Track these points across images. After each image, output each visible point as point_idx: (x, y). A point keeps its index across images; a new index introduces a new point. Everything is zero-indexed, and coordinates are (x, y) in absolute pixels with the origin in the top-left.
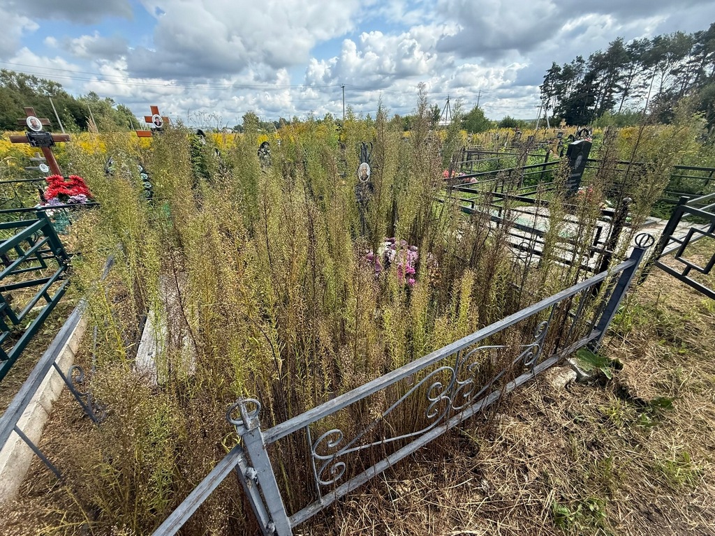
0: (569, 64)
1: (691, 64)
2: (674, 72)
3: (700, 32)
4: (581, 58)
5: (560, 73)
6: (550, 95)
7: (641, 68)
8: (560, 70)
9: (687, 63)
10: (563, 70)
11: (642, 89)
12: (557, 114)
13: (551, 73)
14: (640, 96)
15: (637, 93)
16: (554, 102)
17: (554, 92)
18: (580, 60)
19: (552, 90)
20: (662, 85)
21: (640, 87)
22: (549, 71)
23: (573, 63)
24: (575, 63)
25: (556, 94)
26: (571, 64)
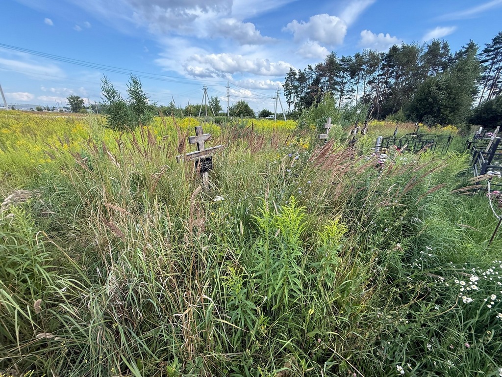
0: (303, 71)
1: (380, 77)
2: (370, 82)
3: (384, 53)
4: (311, 66)
5: (297, 77)
6: (290, 93)
7: (349, 78)
8: (295, 74)
9: (378, 76)
10: (298, 74)
11: (351, 93)
12: (297, 108)
13: (290, 76)
14: (351, 99)
15: (348, 96)
16: (294, 98)
17: (293, 91)
18: (310, 68)
19: (291, 89)
20: (364, 90)
21: (350, 91)
22: (288, 74)
23: (305, 70)
24: (307, 70)
25: (294, 93)
26: (304, 71)
